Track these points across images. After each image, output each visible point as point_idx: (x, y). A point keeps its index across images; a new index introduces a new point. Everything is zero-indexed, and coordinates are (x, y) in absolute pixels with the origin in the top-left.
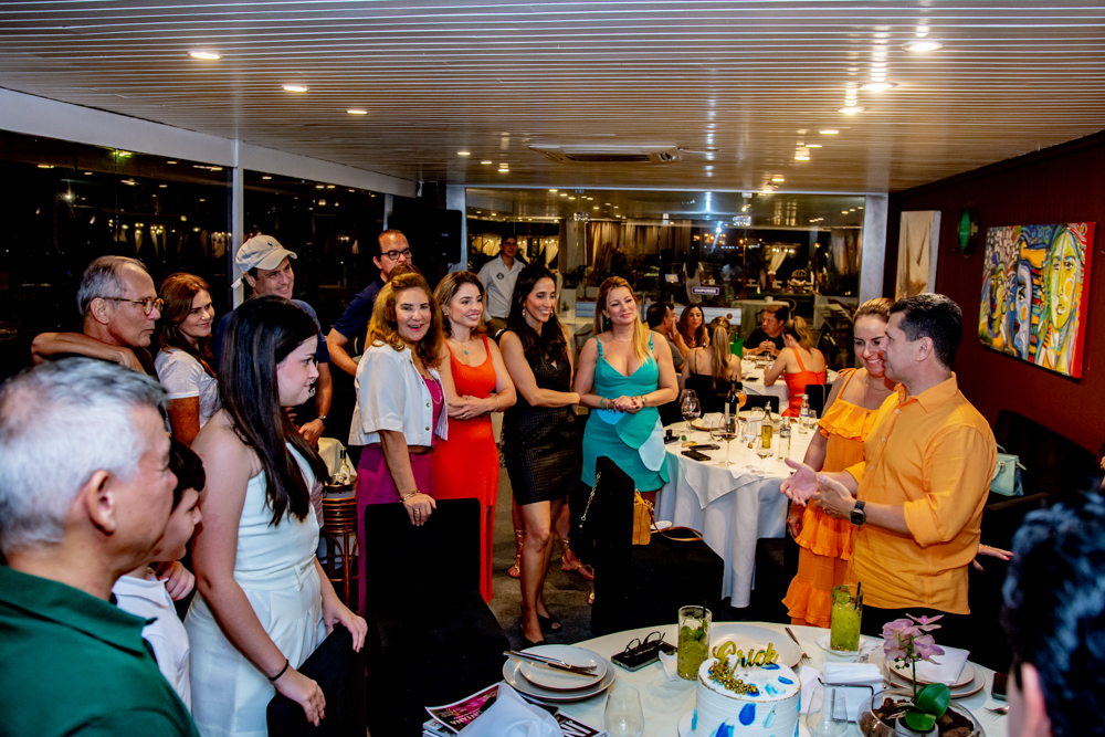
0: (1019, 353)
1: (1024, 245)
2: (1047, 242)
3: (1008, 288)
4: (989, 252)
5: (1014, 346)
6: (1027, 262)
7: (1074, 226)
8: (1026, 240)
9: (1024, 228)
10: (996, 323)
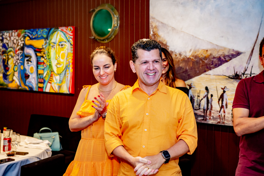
3: (18, 59)
6: (31, 46)
7: (64, 28)
9: (27, 31)
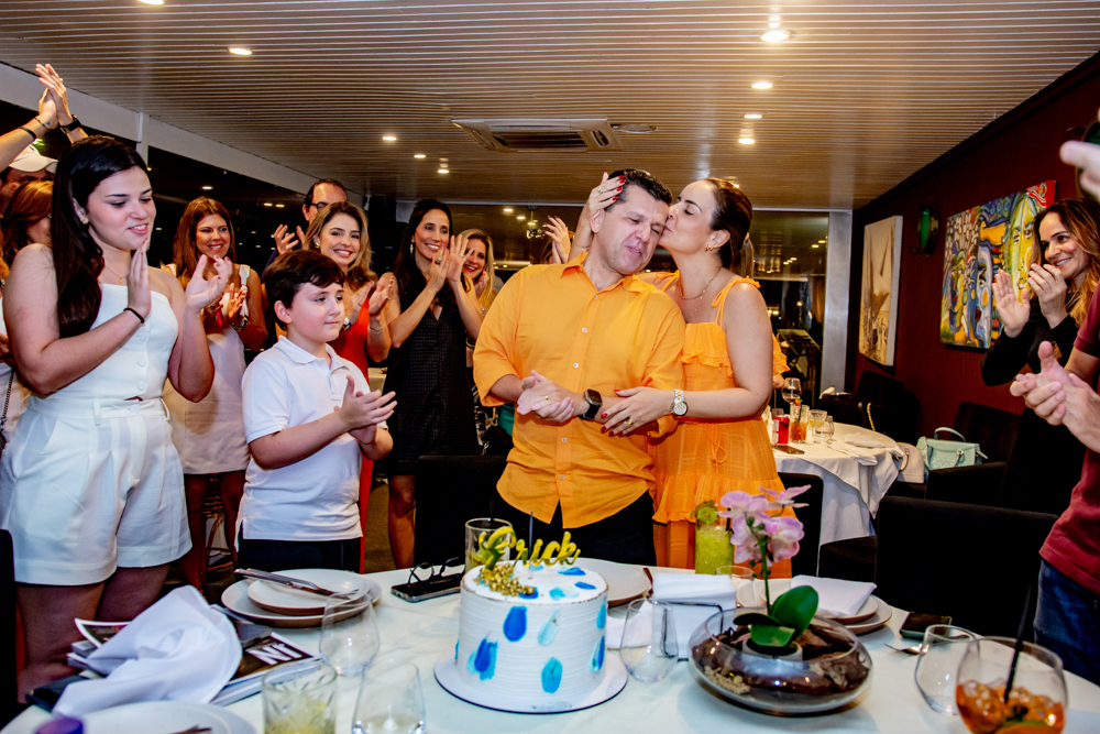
0: (982, 342)
1: (983, 225)
2: (1006, 215)
3: (969, 276)
4: (949, 244)
5: (976, 336)
6: (984, 243)
7: (1033, 189)
8: (985, 219)
9: (983, 207)
10: (957, 317)
